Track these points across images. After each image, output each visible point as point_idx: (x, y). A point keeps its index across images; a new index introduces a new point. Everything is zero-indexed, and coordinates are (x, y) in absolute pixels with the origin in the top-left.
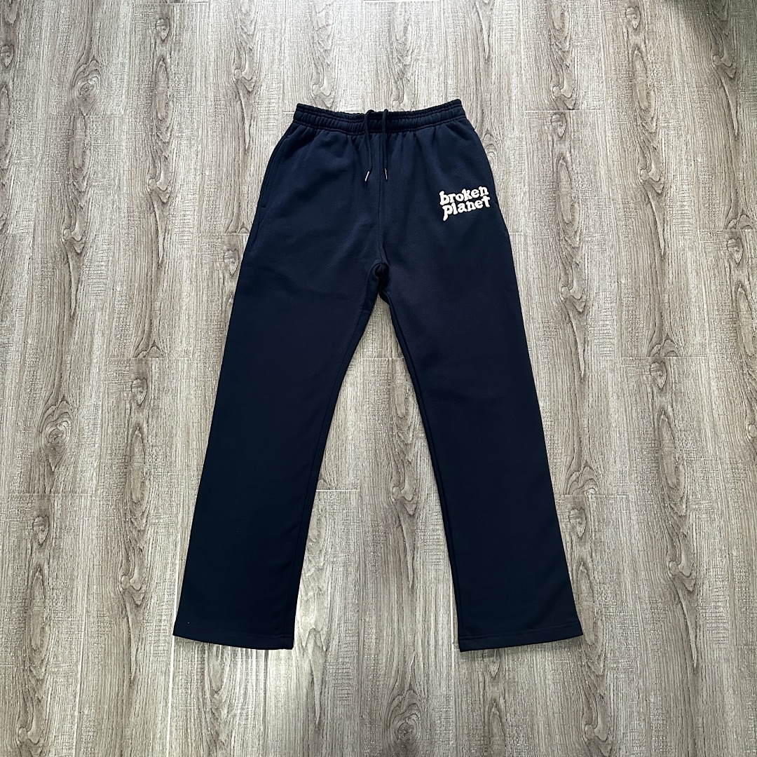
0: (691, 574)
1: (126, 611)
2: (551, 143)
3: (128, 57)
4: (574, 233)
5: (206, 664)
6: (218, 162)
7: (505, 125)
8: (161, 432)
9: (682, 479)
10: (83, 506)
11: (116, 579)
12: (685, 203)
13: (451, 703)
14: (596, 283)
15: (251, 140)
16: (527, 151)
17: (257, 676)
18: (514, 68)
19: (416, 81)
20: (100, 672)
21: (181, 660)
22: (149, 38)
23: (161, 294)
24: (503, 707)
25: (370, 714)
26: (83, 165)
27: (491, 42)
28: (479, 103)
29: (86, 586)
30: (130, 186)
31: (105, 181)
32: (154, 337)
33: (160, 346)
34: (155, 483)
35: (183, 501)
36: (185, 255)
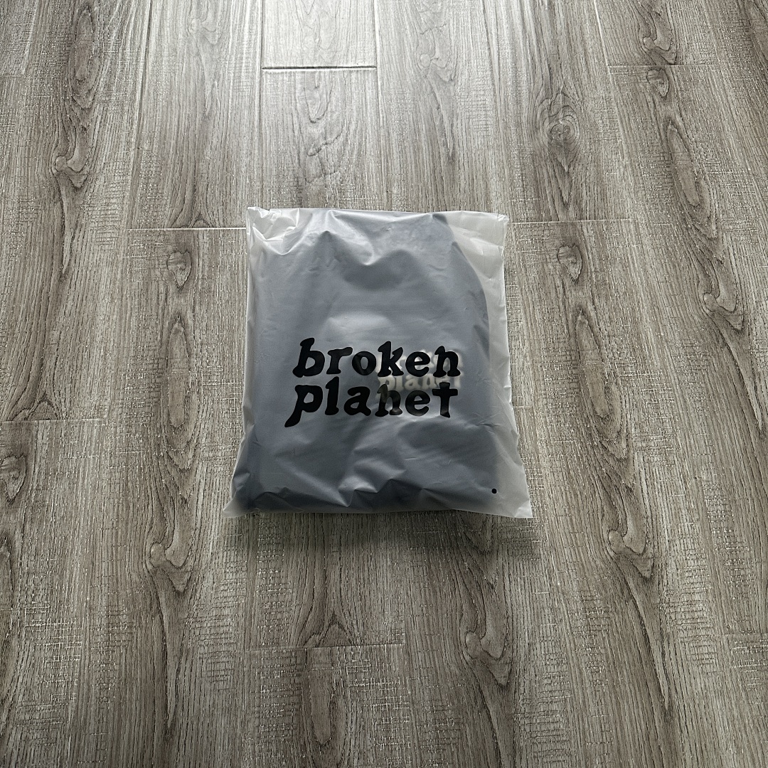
33: (53, 400)
34: (28, 642)
35: (80, 675)
36: (105, 260)
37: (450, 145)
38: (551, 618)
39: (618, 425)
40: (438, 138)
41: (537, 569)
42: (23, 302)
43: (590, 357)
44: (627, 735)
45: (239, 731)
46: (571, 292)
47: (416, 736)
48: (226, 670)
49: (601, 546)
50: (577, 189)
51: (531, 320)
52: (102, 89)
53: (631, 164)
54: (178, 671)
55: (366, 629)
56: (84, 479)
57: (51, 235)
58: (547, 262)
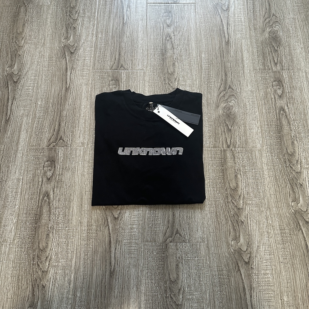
15: (128, 18)
23: (67, 107)
26: (23, 32)
30: (51, 43)
31: (36, 40)
32: (61, 133)
33: (65, 140)
34: (56, 235)
35: (76, 249)
36: (84, 83)
37: (227, 37)
38: (267, 236)
39: (297, 158)
40: (222, 34)
41: (262, 216)
42: (51, 99)
43: (286, 128)
44: (298, 284)
45: (140, 275)
46: (278, 101)
47: (211, 280)
48: (134, 249)
49: (288, 207)
50: (281, 57)
51: (261, 112)
52: (81, 11)
53: (304, 47)
54: (116, 249)
55: (190, 236)
56: (77, 171)
57: (62, 72)
58: (268, 88)
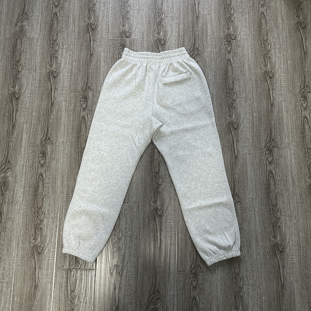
0: (281, 244)
1: (34, 255)
2: (224, 54)
3: (40, 13)
4: (233, 93)
5: (69, 279)
6: (79, 59)
7: (205, 46)
8: (51, 177)
9: (278, 202)
10: (16, 209)
11: (30, 241)
12: (282, 81)
13: (176, 298)
14: (243, 116)
15: (94, 50)
16: (214, 57)
17: (91, 285)
18: (209, 21)
19: (166, 26)
20: (22, 282)
21: (58, 277)
22: (50, 5)
23: (52, 117)
24: (198, 300)
25: (140, 302)
26: (20, 60)
27: (199, 10)
28: (193, 36)
29: (17, 244)
30: (40, 69)
31: (29, 67)
32: (49, 135)
